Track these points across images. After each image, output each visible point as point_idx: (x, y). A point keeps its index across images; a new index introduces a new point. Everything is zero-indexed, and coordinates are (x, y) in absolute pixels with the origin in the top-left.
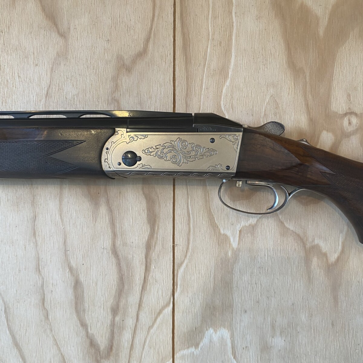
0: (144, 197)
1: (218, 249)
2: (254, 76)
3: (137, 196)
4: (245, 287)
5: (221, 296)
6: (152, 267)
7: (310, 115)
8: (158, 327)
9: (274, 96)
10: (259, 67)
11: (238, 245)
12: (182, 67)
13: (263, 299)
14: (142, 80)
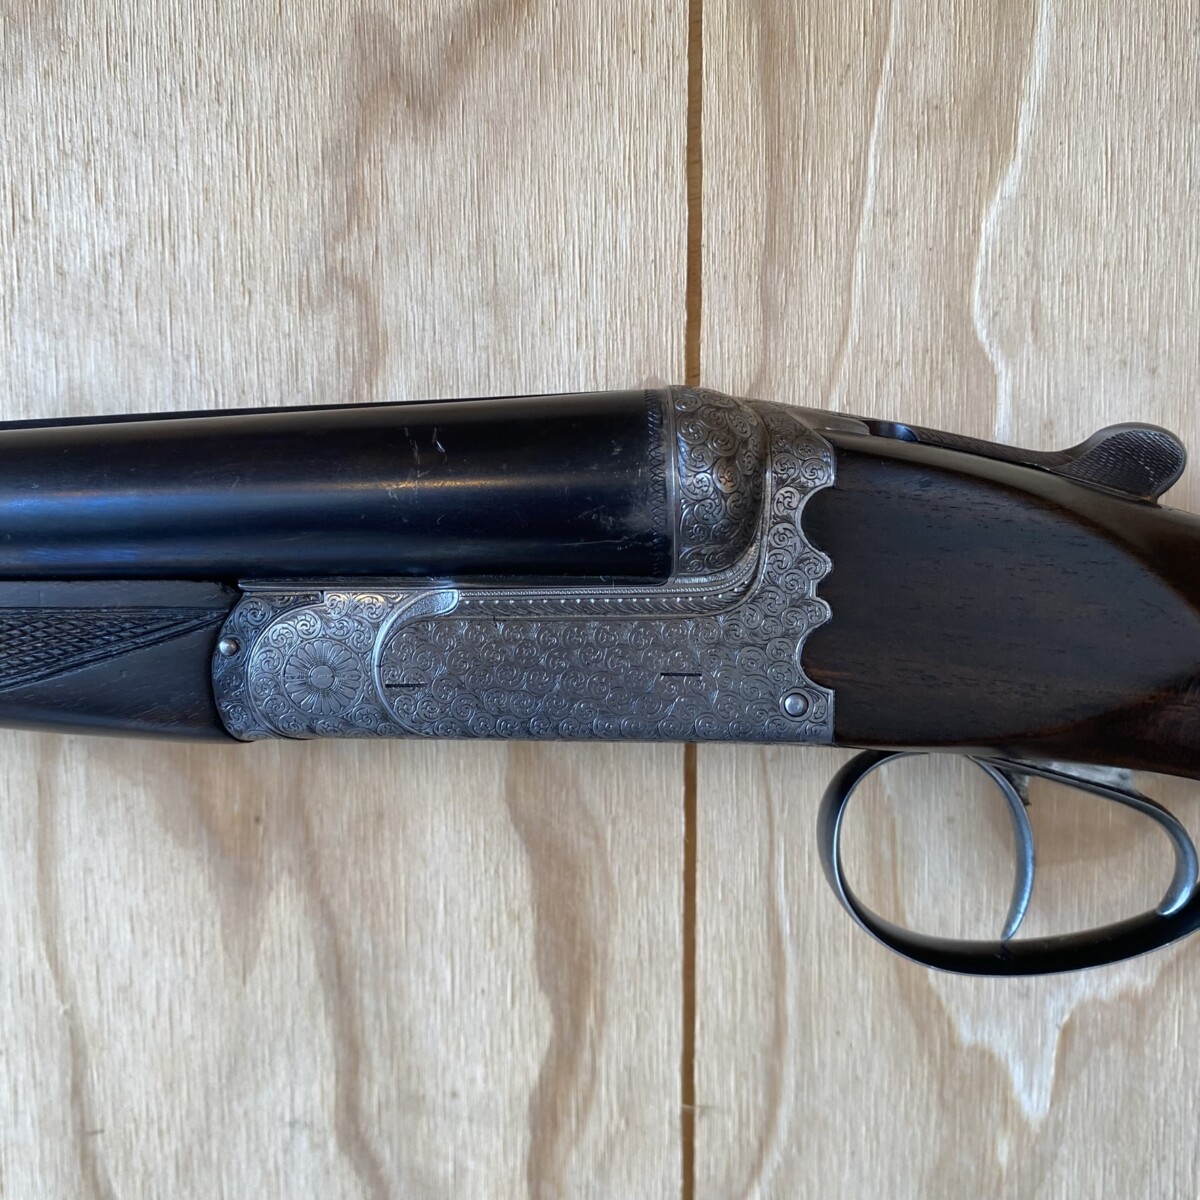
0: (515, 844)
3: (475, 835)
11: (1052, 1104)
12: (741, 87)
14: (502, 163)
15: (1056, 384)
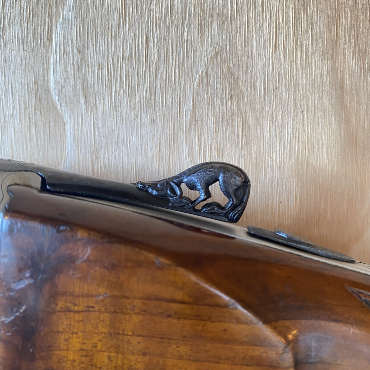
7: (348, 122)
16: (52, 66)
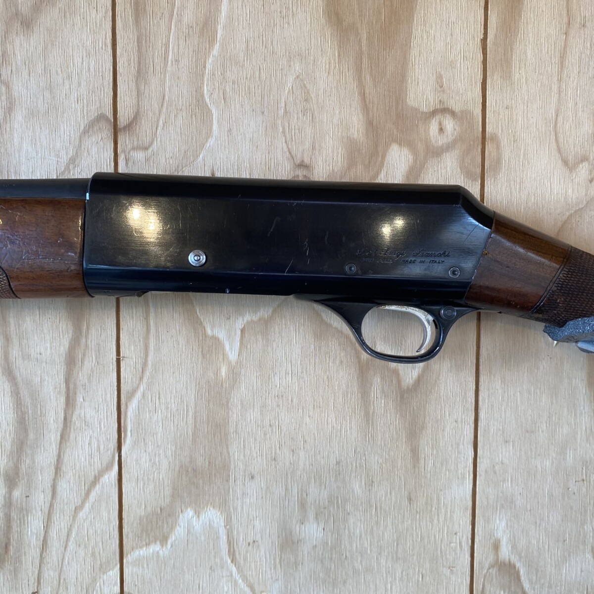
1: (202, 363)
2: (264, 39)
4: (251, 433)
5: (207, 450)
6: (78, 399)
7: (368, 113)
8: (92, 506)
9: (301, 77)
10: (274, 21)
11: (239, 355)
12: (129, 20)
13: (284, 453)
14: (52, 43)
15: (232, 117)
16: (206, 82)
